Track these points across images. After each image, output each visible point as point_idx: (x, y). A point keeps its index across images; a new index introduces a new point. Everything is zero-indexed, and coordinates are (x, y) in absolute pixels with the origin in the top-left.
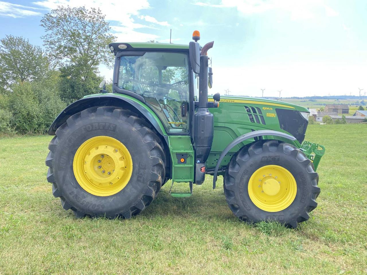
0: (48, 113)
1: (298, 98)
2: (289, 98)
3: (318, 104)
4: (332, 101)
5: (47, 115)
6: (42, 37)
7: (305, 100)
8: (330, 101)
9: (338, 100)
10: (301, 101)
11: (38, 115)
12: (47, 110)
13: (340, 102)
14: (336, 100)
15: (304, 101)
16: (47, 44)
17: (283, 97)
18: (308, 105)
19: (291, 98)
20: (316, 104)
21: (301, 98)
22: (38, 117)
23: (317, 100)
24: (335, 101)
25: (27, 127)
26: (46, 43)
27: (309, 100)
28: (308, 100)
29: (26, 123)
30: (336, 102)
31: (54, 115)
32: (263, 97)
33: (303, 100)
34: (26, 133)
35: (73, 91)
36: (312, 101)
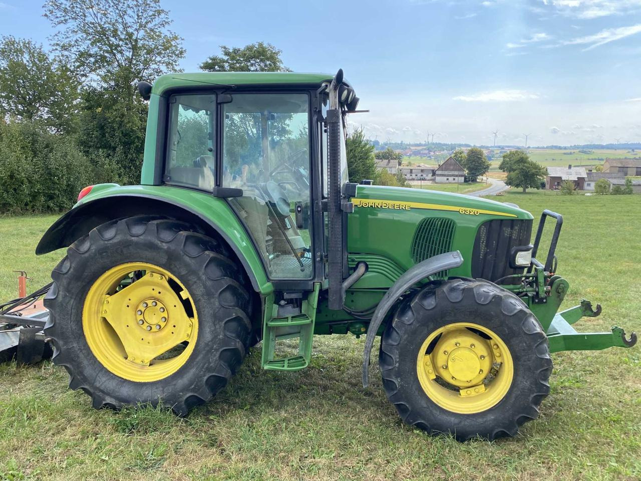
0: (50, 174)
1: (560, 148)
2: (543, 148)
3: (595, 159)
4: (621, 154)
5: (47, 177)
6: (51, 38)
7: (572, 151)
8: (619, 152)
9: (633, 150)
10: (565, 154)
11: (29, 179)
12: (48, 169)
13: (636, 154)
14: (630, 150)
15: (571, 153)
16: (56, 49)
17: (531, 147)
18: (577, 159)
19: (547, 148)
20: (593, 159)
21: (565, 148)
22: (30, 182)
23: (593, 150)
24: (629, 152)
25: (10, 201)
26: (54, 48)
27: (579, 152)
28: (578, 150)
29: (8, 192)
30: (629, 154)
31: (62, 178)
32: (496, 145)
33: (568, 151)
34: (9, 210)
35: (103, 135)
36: (585, 152)
